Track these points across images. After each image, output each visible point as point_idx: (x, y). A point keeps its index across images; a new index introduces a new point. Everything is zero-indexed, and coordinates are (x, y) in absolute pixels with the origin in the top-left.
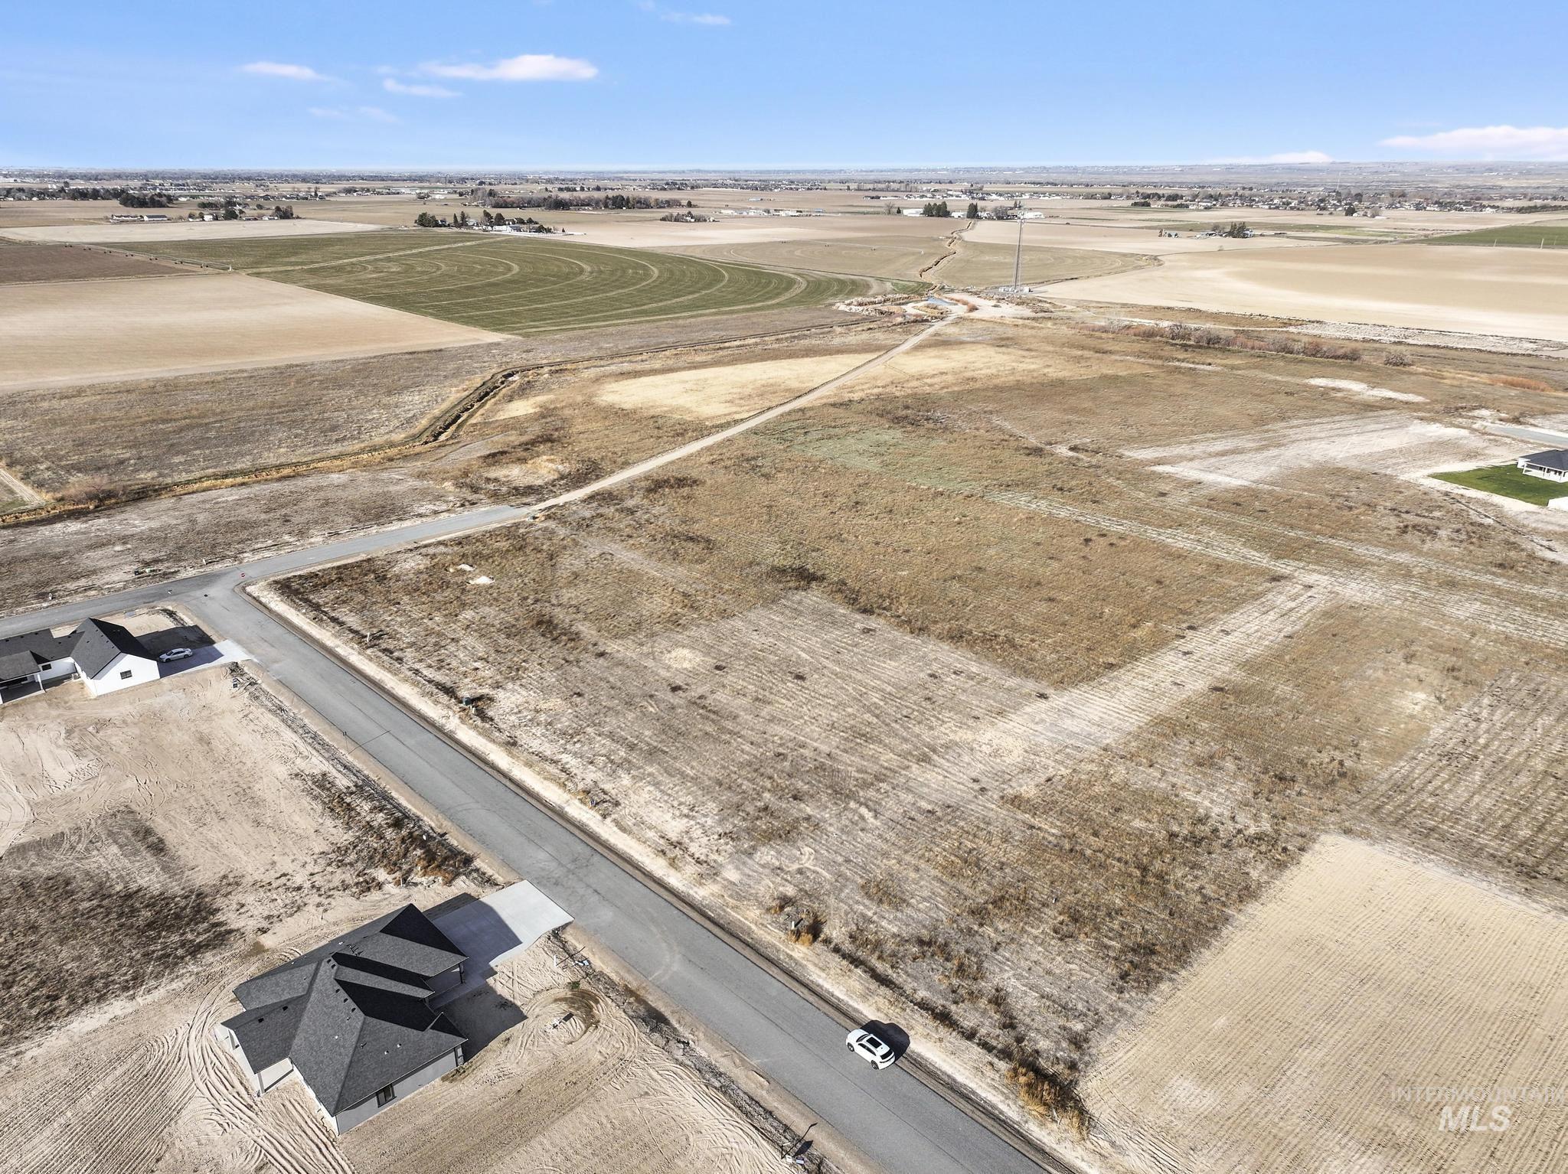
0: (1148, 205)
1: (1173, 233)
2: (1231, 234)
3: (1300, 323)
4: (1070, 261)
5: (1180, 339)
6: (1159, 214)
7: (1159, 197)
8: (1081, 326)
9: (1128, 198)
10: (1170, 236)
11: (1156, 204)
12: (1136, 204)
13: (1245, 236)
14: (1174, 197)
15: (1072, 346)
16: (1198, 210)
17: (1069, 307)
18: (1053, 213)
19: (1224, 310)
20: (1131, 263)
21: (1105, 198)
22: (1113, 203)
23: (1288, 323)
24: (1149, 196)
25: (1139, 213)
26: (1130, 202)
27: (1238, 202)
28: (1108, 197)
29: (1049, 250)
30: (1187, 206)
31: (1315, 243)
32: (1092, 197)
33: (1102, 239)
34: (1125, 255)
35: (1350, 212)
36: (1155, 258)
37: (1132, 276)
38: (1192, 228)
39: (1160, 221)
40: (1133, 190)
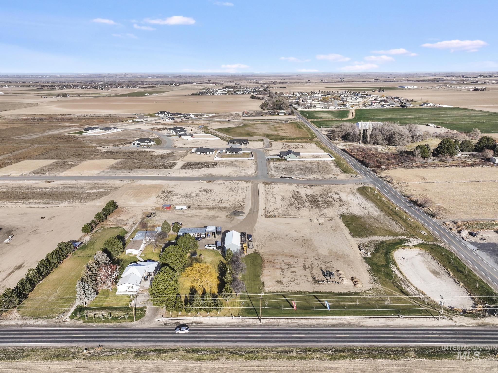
0: (42, 89)
1: (46, 97)
2: (63, 96)
3: (65, 115)
4: (10, 106)
5: (33, 120)
6: (45, 91)
7: (47, 86)
8: (8, 120)
9: (37, 86)
10: (45, 98)
11: (45, 88)
12: (38, 89)
13: (67, 97)
14: (52, 86)
15: (4, 123)
16: (59, 90)
17: (6, 116)
18: (7, 92)
19: (48, 114)
20: (29, 105)
21: (28, 87)
22: (31, 88)
23: (63, 115)
24: (43, 86)
25: (39, 91)
26: (36, 88)
27: (72, 87)
28: (29, 86)
29: (3, 103)
30: (55, 89)
31: (85, 98)
32: (23, 86)
33: (23, 99)
34: (29, 103)
35: (102, 89)
36: (37, 104)
37: (28, 109)
38: (54, 95)
39: (44, 93)
40: (38, 84)
